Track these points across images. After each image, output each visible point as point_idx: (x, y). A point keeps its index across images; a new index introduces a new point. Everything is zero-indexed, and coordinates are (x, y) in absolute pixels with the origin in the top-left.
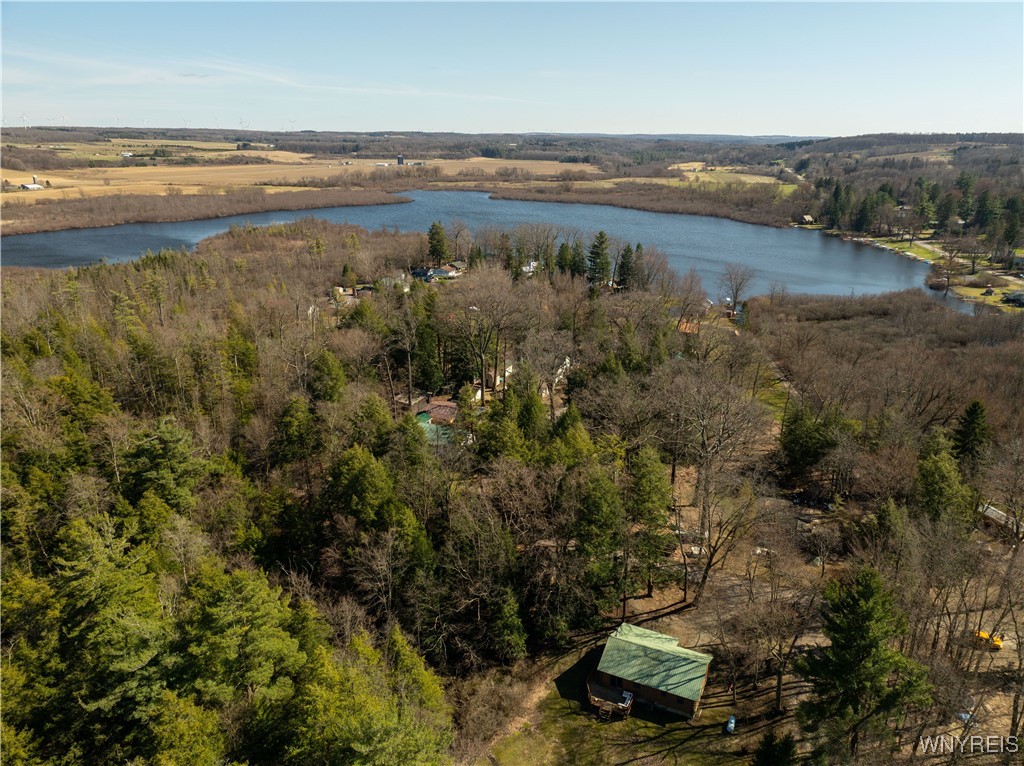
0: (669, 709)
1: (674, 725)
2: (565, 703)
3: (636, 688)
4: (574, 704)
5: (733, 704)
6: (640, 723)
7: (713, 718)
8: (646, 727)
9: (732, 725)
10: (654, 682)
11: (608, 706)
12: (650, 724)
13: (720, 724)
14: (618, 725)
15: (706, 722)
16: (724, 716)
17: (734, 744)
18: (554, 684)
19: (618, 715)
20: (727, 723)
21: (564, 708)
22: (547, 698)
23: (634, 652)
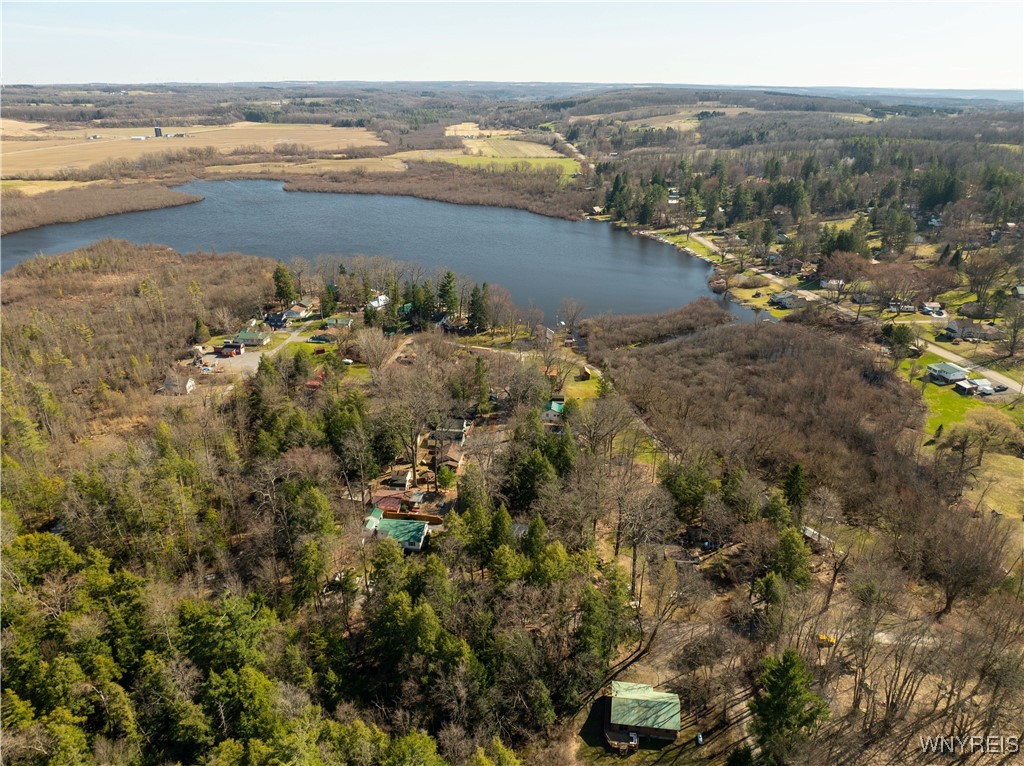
0: (661, 738)
1: (666, 748)
2: (593, 750)
4: (600, 748)
5: (696, 723)
6: (646, 752)
7: (687, 736)
8: (650, 754)
10: (649, 723)
11: (624, 746)
12: (652, 751)
14: (633, 757)
15: (684, 740)
17: (705, 751)
18: (580, 737)
19: (631, 751)
20: (697, 738)
21: (594, 754)
22: (580, 749)
23: (631, 705)
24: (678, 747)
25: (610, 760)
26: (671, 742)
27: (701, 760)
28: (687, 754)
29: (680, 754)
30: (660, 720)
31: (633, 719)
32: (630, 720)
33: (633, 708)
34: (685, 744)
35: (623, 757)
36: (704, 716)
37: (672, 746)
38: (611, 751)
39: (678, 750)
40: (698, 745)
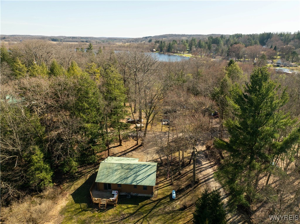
0: (140, 195)
1: (143, 203)
2: (78, 206)
3: (119, 187)
4: (83, 205)
5: (172, 184)
6: (124, 206)
7: (163, 193)
8: (128, 208)
9: (174, 195)
10: (129, 181)
11: (104, 201)
12: (130, 206)
13: (167, 196)
14: (111, 212)
15: (160, 197)
16: (168, 191)
17: (178, 205)
18: (71, 197)
19: (110, 206)
20: (171, 194)
21: (77, 209)
22: (67, 206)
23: (115, 168)
24: (154, 201)
25: (89, 214)
26: (148, 198)
27: (174, 211)
28: (162, 207)
29: (155, 207)
30: (138, 178)
31: (115, 178)
32: (113, 179)
33: (116, 170)
34: (160, 200)
35: (102, 211)
36: (178, 179)
37: (148, 201)
38: (93, 206)
39: (154, 204)
40: (172, 200)
